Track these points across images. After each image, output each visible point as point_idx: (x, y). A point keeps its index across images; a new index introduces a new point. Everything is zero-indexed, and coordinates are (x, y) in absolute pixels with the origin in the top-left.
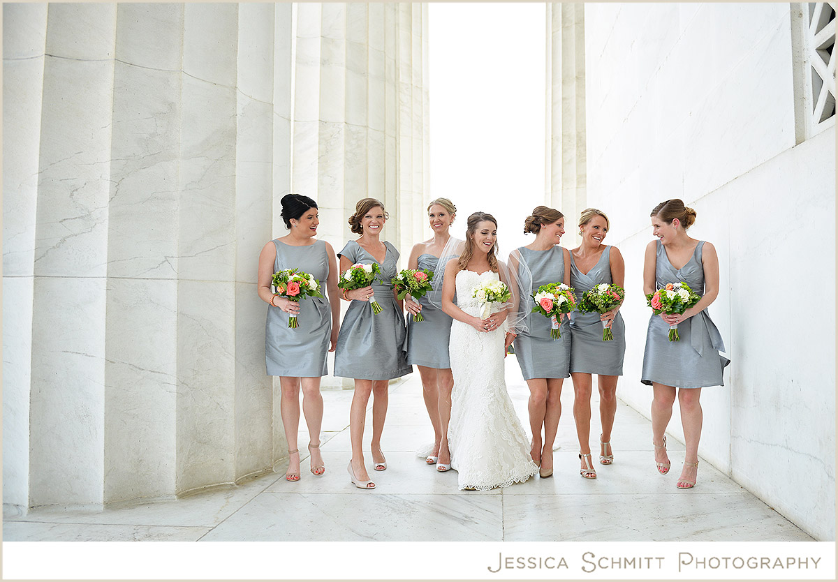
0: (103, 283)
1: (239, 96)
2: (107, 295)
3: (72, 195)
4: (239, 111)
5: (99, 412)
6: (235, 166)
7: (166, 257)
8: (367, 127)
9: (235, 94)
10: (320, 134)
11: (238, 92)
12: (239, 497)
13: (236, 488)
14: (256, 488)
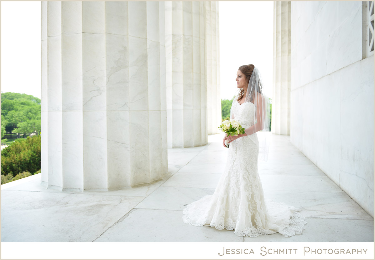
0: (105, 113)
1: (148, 41)
2: (107, 117)
3: (93, 82)
4: (148, 47)
5: (105, 157)
6: (147, 68)
7: (125, 103)
8: (192, 36)
9: (146, 41)
10: (173, 40)
11: (147, 40)
12: (152, 188)
13: (150, 185)
14: (157, 185)
